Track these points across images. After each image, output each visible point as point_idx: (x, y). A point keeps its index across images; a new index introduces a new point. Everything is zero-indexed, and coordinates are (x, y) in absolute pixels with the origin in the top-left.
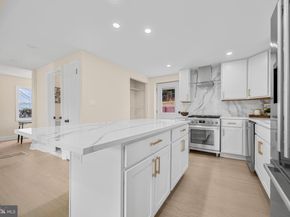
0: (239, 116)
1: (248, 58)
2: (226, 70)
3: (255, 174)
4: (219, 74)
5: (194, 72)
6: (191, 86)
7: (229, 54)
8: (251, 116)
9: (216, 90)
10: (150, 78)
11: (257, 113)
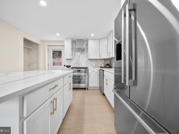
0: (96, 67)
1: (100, 39)
2: (91, 43)
3: (104, 94)
4: (87, 45)
5: (74, 42)
6: (72, 50)
7: (92, 35)
8: (101, 67)
9: (86, 53)
10: (42, 41)
11: (103, 66)
